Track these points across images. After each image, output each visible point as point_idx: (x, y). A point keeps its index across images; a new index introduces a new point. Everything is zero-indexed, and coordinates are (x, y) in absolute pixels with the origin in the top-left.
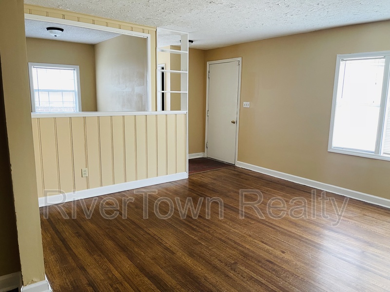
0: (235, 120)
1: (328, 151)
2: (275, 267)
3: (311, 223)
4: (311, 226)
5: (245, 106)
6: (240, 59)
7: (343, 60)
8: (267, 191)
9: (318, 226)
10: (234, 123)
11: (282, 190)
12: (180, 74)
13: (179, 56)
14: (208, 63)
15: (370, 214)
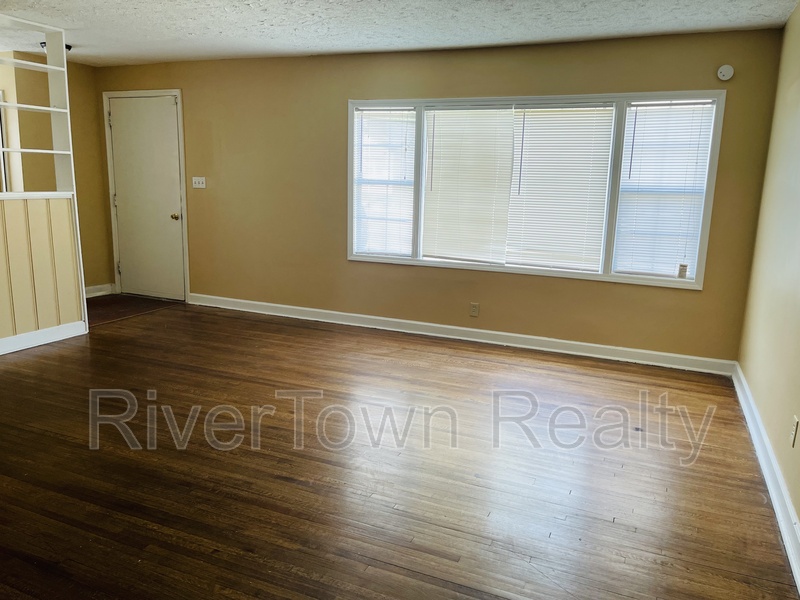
0: (177, 213)
1: (349, 258)
2: (282, 432)
3: (330, 370)
4: (331, 374)
5: (197, 186)
6: (177, 92)
7: (358, 110)
8: (254, 335)
9: (341, 371)
10: (176, 218)
11: (279, 331)
12: (48, 115)
13: (44, 75)
14: (105, 96)
15: (412, 347)
